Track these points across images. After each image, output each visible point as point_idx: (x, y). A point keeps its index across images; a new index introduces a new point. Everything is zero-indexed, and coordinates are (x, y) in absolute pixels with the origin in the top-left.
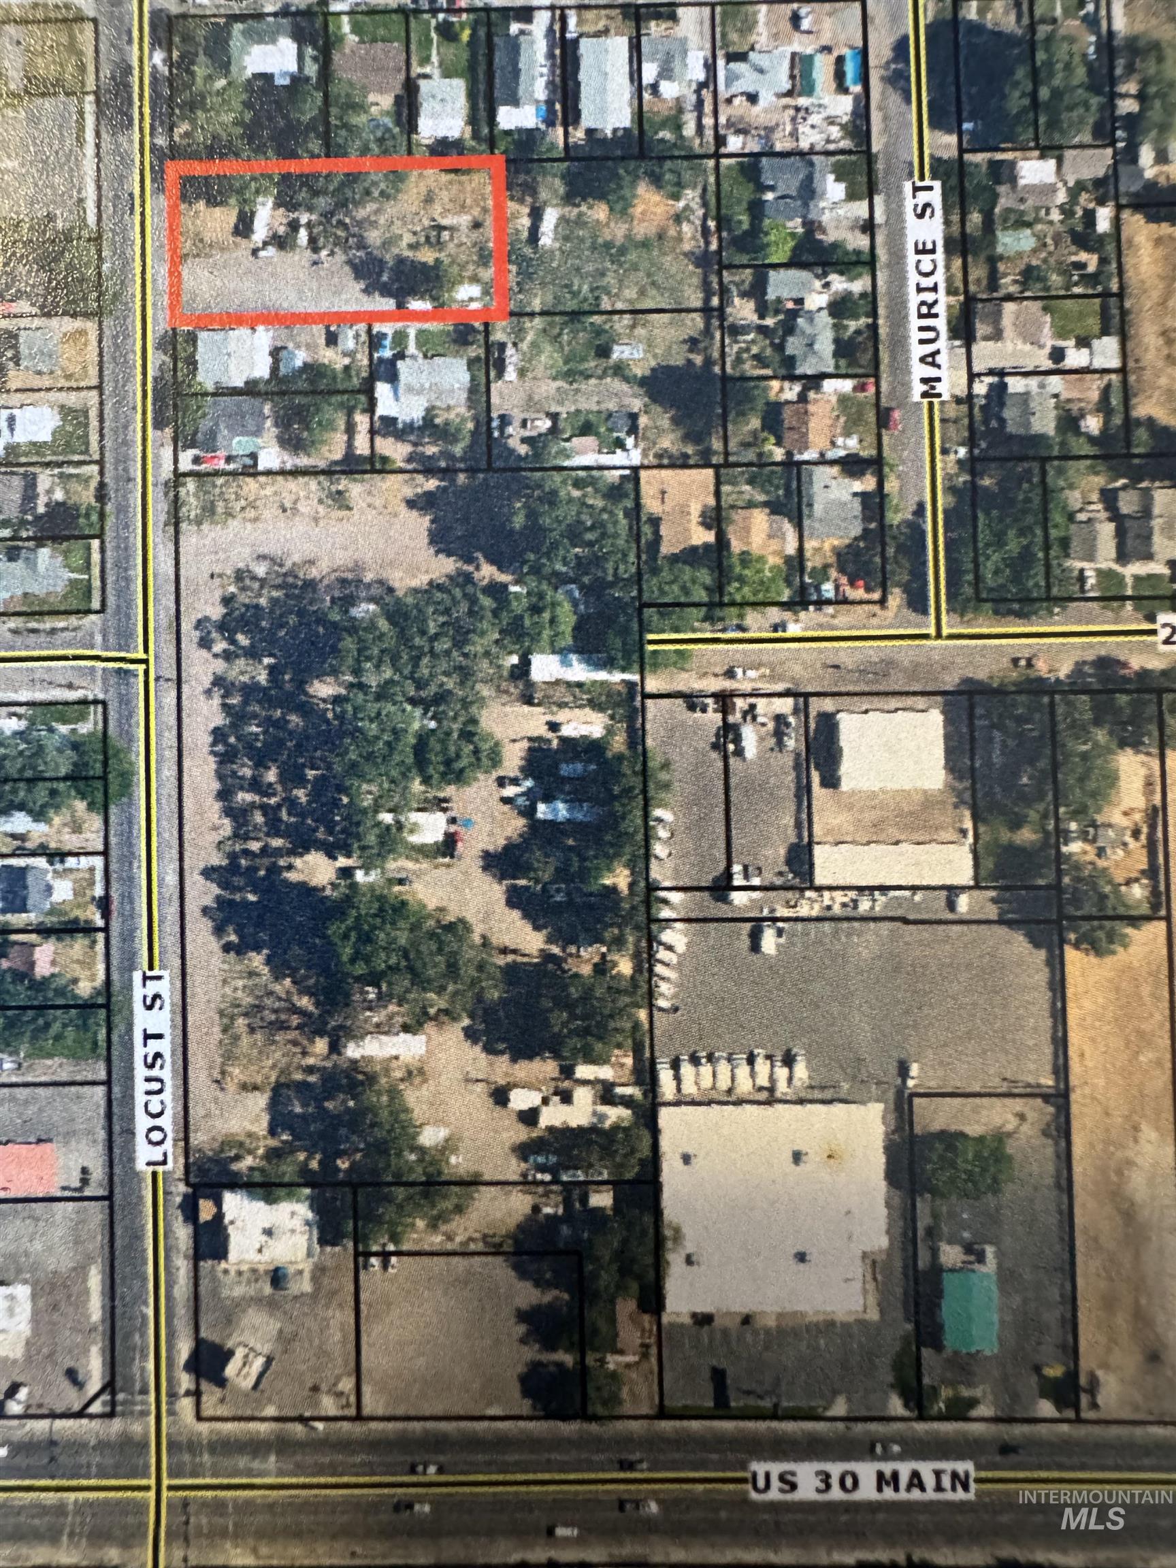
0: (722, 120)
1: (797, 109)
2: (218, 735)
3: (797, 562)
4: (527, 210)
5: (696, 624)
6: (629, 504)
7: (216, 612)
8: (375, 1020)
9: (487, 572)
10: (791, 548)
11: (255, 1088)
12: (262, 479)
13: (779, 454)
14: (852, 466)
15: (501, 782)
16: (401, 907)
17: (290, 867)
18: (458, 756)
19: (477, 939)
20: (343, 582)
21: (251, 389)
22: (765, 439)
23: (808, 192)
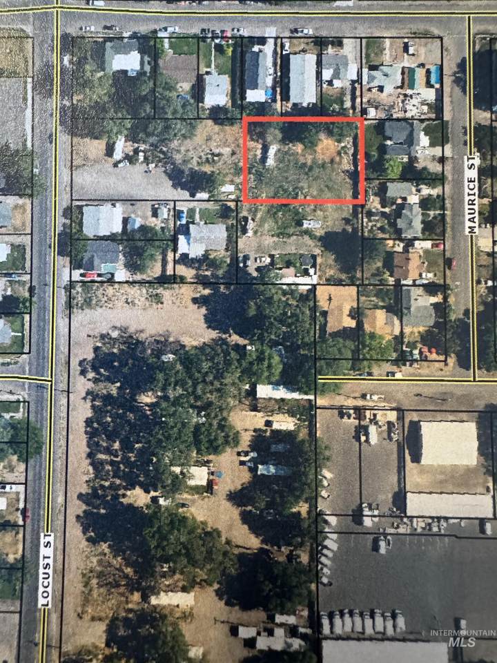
0: (365, 100)
1: (405, 95)
2: (88, 422)
3: (399, 339)
4: (260, 146)
5: (346, 372)
6: (312, 304)
7: (90, 356)
8: (167, 583)
9: (235, 339)
10: (397, 332)
11: (100, 619)
12: (116, 286)
13: (391, 280)
14: (431, 289)
15: (239, 454)
16: (184, 519)
17: (124, 496)
18: (216, 439)
19: (223, 539)
20: (158, 342)
21: (112, 238)
22: (384, 273)
23: (411, 141)
